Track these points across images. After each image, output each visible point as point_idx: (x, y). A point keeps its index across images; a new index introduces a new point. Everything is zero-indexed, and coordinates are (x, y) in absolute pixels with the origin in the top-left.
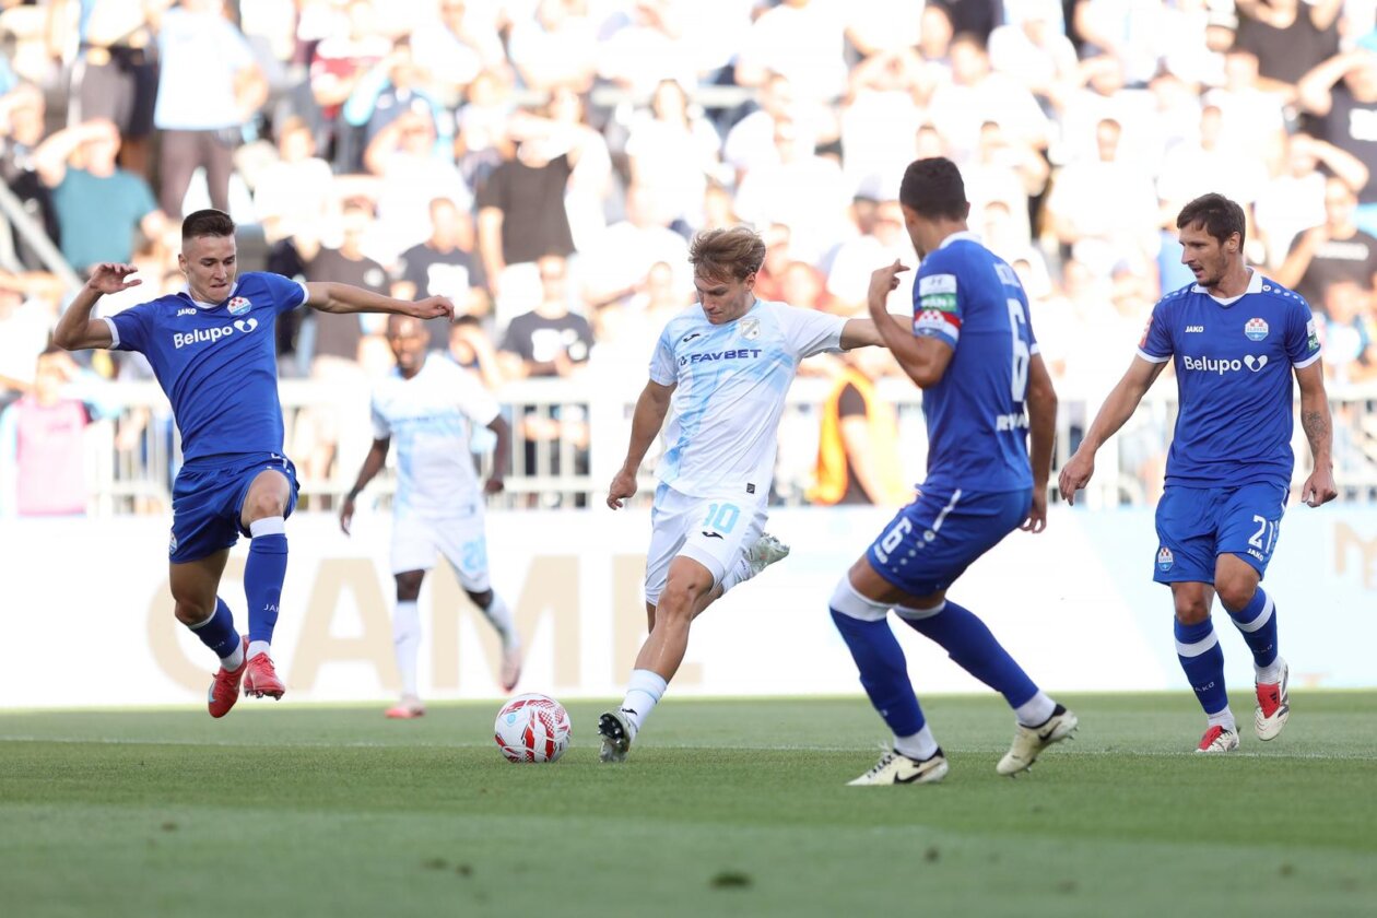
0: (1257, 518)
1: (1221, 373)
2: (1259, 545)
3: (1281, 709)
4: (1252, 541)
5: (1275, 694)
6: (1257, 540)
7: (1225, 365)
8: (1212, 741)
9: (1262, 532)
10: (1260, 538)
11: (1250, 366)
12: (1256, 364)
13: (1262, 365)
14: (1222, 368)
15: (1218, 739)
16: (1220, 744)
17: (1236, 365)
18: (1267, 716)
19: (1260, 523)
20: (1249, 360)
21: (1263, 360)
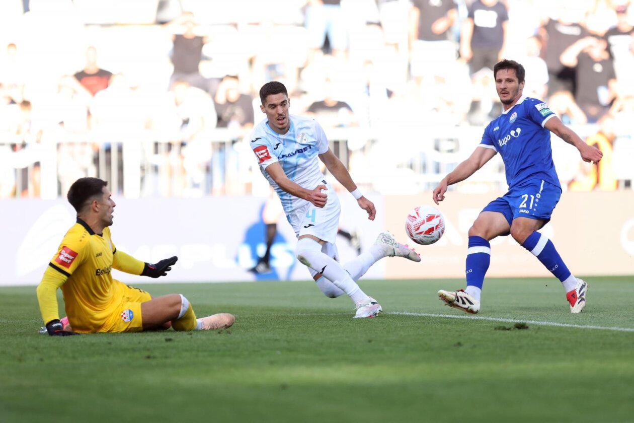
3: (578, 300)
5: (574, 294)
6: (523, 205)
9: (526, 200)
11: (514, 135)
12: (516, 134)
13: (519, 133)
17: (508, 138)
18: (573, 306)
19: (525, 197)
20: (513, 133)
21: (519, 130)
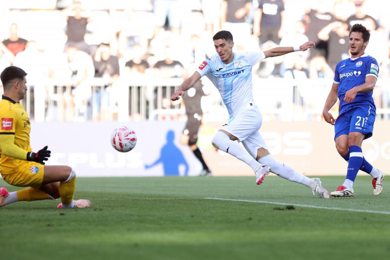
0: (358, 117)
1: (347, 77)
2: (359, 125)
4: (356, 124)
6: (358, 124)
7: (349, 74)
8: (375, 185)
9: (360, 120)
10: (359, 123)
12: (357, 74)
14: (348, 76)
15: (376, 183)
16: (378, 184)
17: (351, 74)
19: (359, 118)
21: (359, 73)
